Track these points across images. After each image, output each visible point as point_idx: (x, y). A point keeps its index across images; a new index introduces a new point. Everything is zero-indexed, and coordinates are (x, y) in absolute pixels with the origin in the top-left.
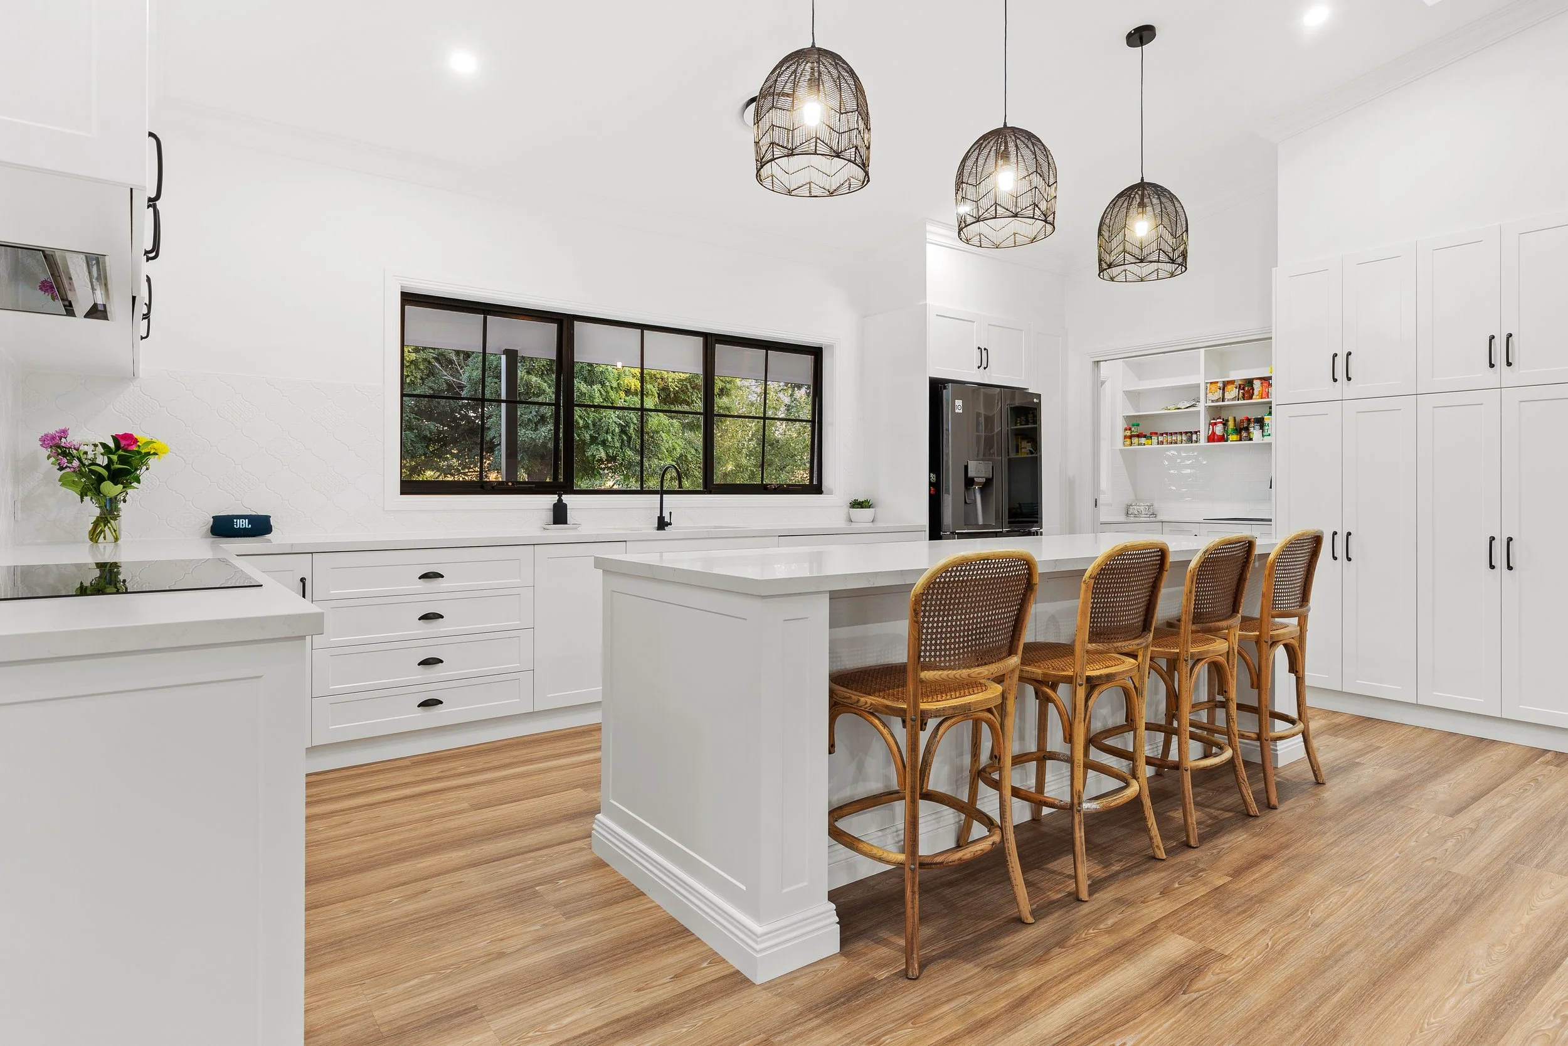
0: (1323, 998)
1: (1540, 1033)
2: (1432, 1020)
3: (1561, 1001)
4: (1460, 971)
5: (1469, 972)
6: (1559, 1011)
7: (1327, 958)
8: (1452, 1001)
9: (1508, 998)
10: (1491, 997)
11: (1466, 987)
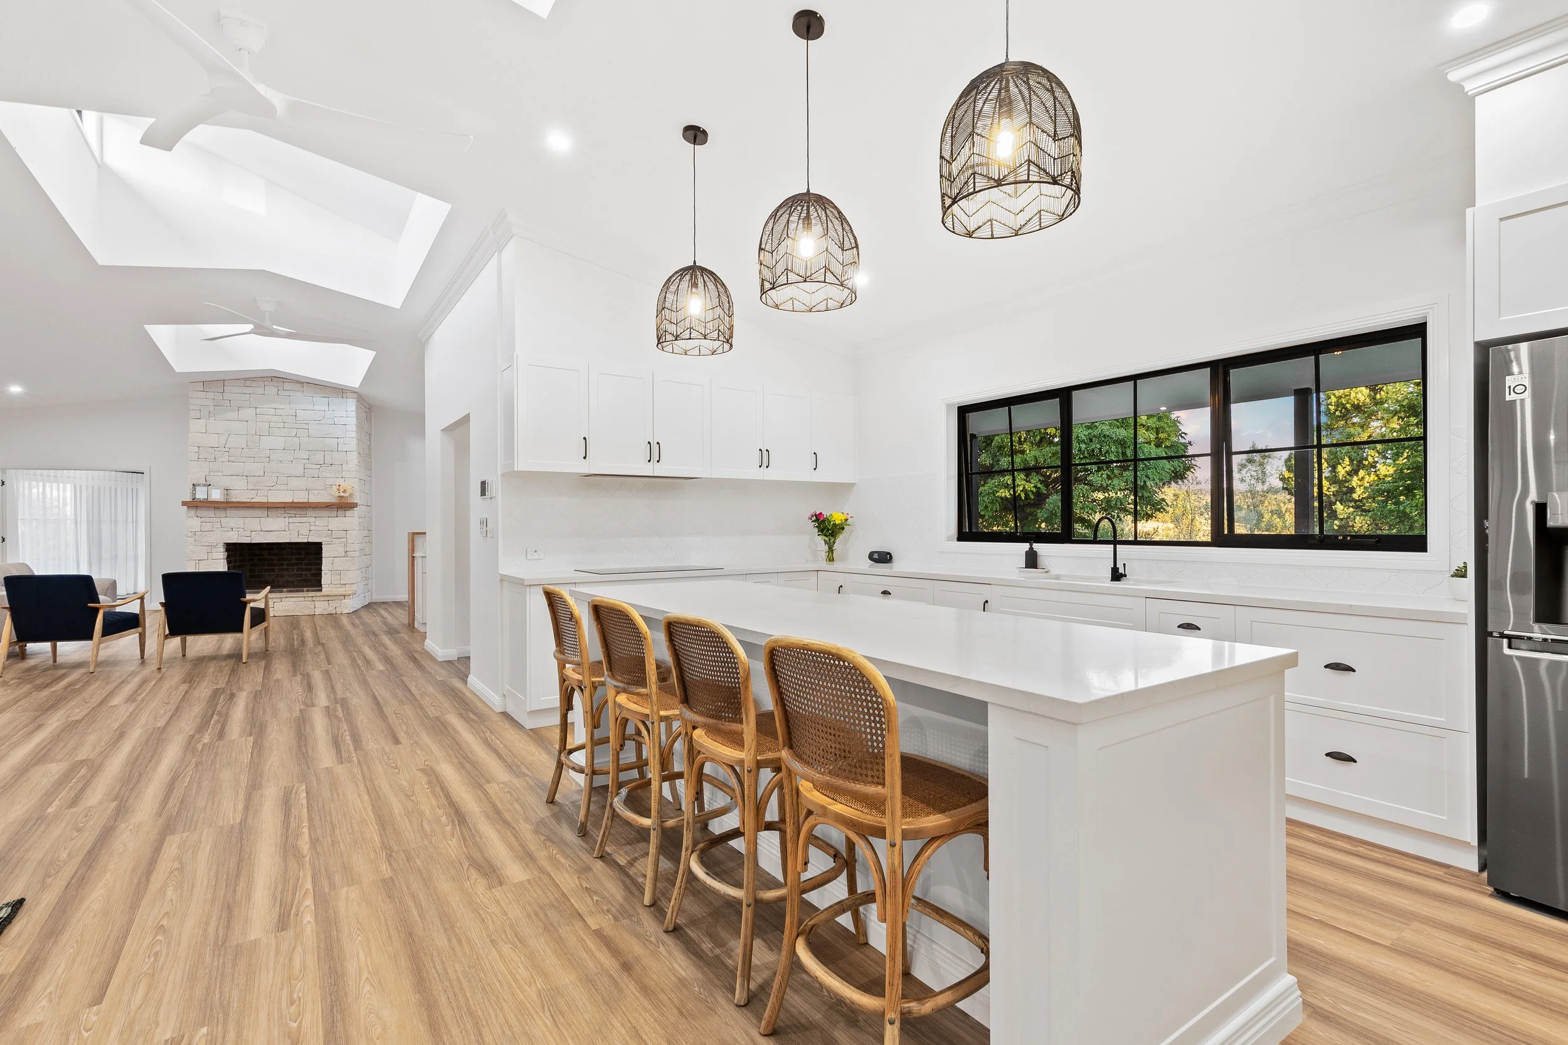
0: (419, 907)
1: (300, 977)
2: (359, 938)
3: (303, 1015)
4: (380, 983)
5: (374, 987)
6: (299, 1005)
7: (453, 927)
8: (362, 958)
9: (336, 987)
10: (345, 979)
11: (365, 975)
